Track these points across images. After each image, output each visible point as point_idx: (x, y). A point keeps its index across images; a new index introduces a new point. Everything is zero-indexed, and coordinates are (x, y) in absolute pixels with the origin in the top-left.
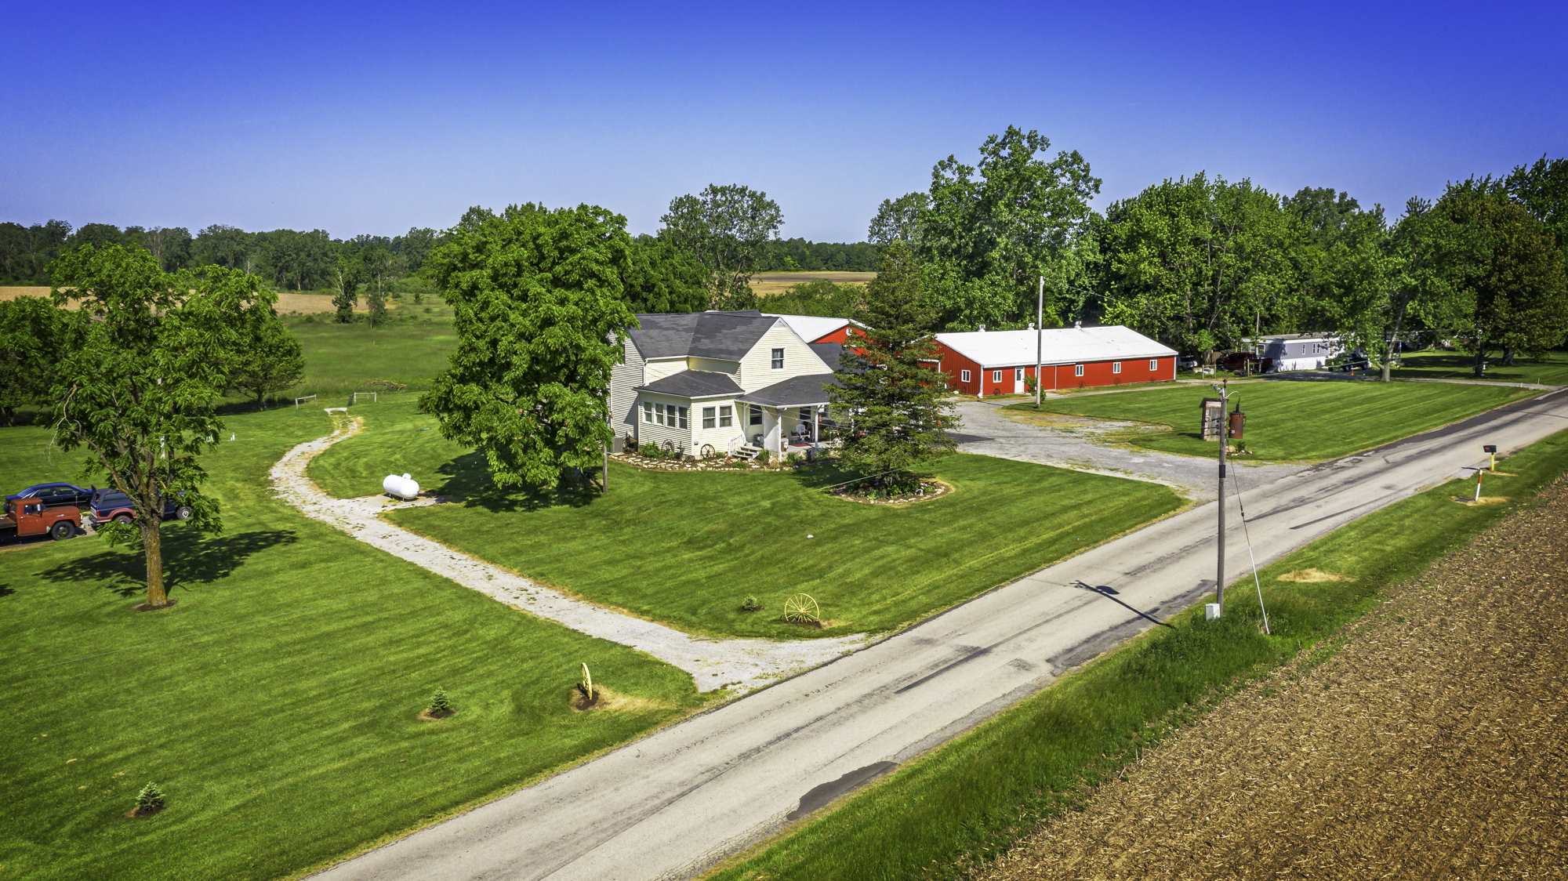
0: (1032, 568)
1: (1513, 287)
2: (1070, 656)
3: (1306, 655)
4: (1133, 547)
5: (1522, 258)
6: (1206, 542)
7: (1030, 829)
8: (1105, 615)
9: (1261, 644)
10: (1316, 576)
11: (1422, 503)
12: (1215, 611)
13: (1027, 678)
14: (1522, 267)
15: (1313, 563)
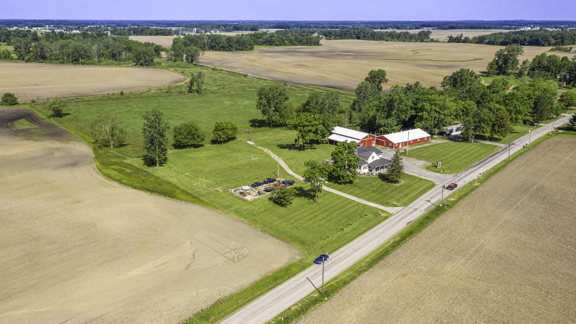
0: (418, 197)
1: (499, 124)
2: (426, 210)
3: (450, 210)
4: (431, 193)
5: (501, 119)
6: (439, 193)
7: (427, 226)
8: (429, 204)
9: (446, 209)
10: (452, 199)
11: (468, 185)
12: (441, 205)
13: (422, 212)
14: (501, 120)
15: (452, 197)
